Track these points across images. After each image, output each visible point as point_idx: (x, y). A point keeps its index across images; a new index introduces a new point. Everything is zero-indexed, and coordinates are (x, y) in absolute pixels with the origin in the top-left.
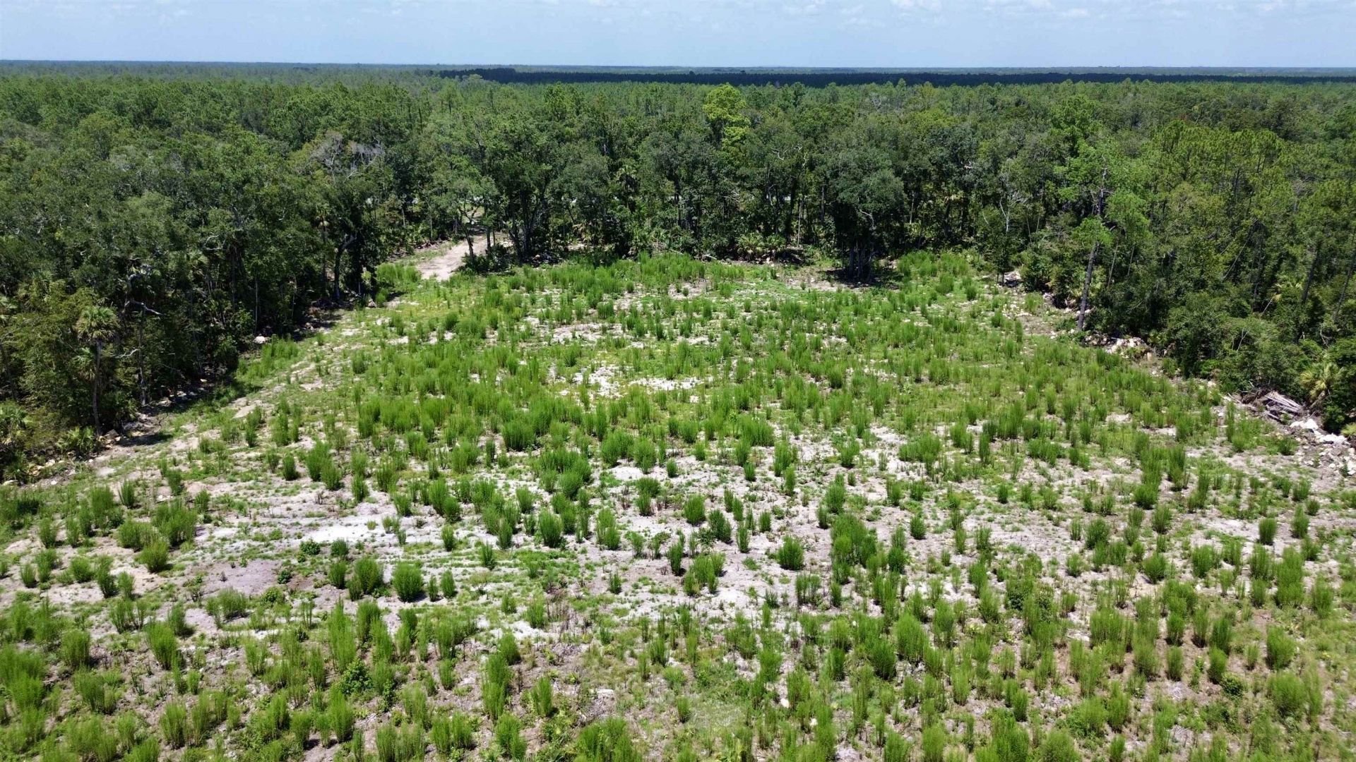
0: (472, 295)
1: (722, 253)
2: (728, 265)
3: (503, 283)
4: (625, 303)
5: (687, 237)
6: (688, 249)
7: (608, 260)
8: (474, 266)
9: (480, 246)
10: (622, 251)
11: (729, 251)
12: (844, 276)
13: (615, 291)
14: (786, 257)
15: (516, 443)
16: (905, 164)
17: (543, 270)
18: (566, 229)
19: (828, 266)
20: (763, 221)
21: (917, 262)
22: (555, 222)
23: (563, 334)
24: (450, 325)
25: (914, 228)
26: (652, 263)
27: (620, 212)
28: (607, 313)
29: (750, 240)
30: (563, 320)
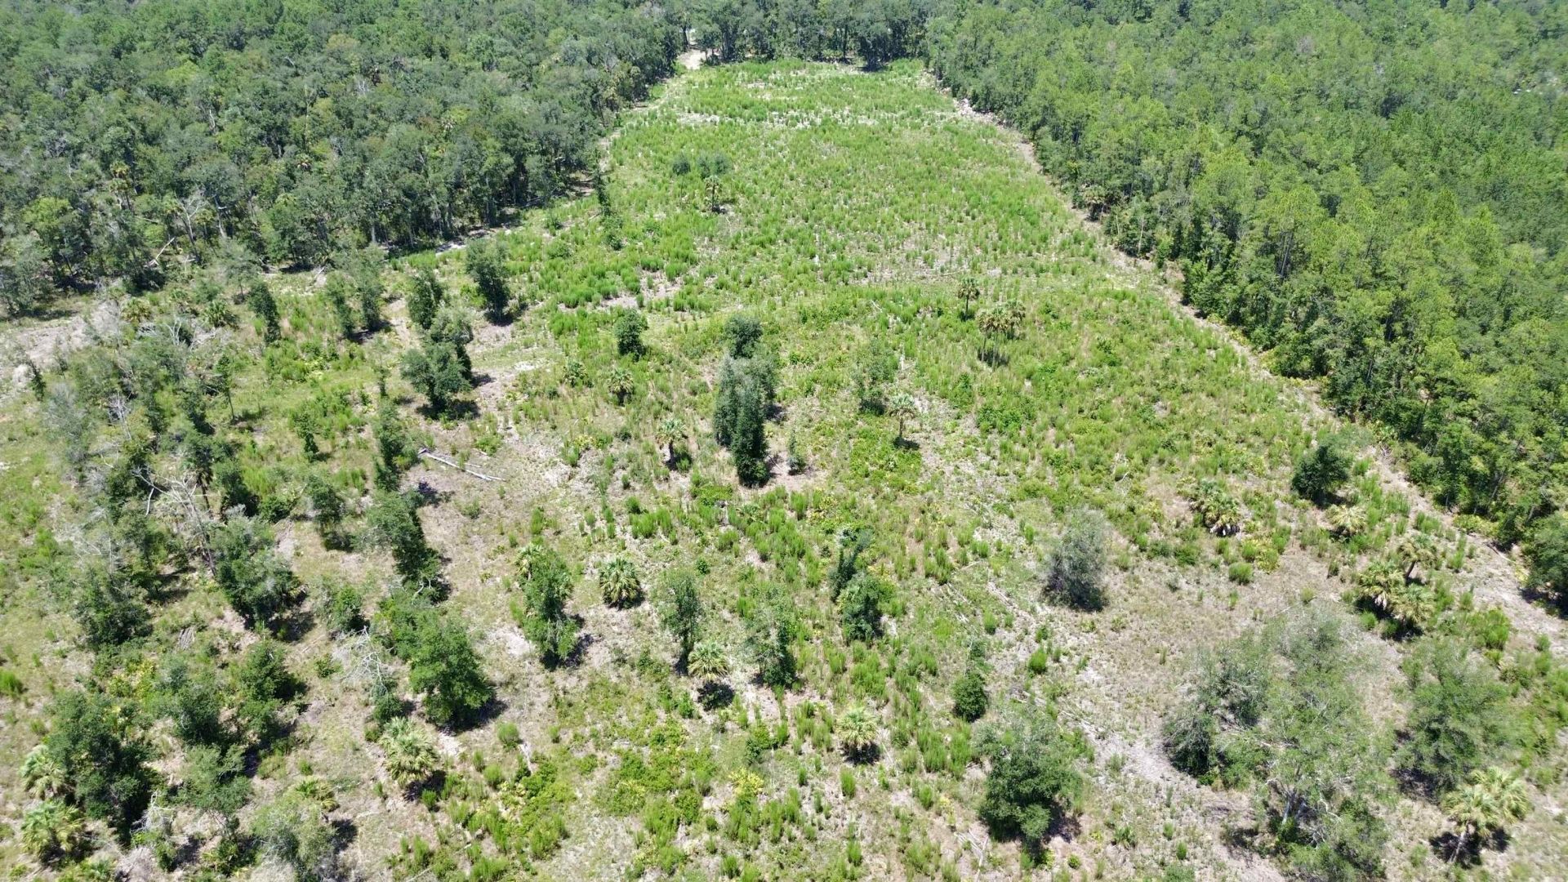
0: (712, 73)
1: (816, 58)
2: (817, 64)
3: (723, 70)
4: (773, 77)
5: (801, 51)
6: (800, 56)
7: (765, 61)
8: (708, 63)
9: (710, 53)
10: (770, 57)
11: (818, 58)
12: (865, 69)
13: (768, 72)
14: (844, 60)
15: (745, 107)
16: (896, 19)
17: (737, 65)
18: (742, 47)
19: (861, 65)
20: (834, 44)
21: (903, 63)
22: (738, 43)
23: (750, 86)
24: (711, 82)
25: (909, 49)
26: (783, 62)
27: (768, 40)
28: (766, 80)
29: (827, 52)
30: (750, 81)
